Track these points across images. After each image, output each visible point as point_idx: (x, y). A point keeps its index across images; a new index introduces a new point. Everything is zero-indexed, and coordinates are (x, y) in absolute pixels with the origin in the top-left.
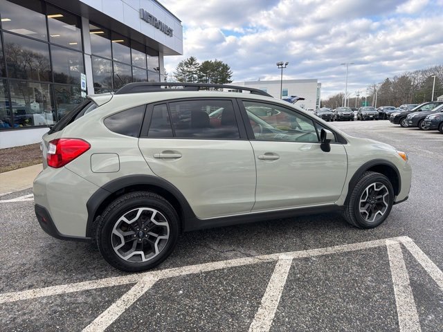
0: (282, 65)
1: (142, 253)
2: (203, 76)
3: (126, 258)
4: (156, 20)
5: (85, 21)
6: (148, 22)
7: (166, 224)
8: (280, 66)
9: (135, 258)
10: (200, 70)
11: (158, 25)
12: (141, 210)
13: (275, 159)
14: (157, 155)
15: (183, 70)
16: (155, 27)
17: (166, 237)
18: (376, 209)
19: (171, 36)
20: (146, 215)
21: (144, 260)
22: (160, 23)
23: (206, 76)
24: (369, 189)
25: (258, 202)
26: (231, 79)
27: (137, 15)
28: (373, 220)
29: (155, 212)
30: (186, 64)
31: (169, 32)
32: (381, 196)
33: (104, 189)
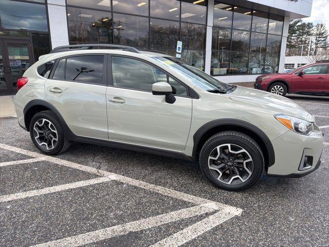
3: (40, 145)
7: (56, 132)
13: (122, 103)
14: (51, 89)
17: (57, 140)
19: (296, 1)
24: (221, 148)
28: (229, 183)
29: (50, 123)
32: (241, 161)
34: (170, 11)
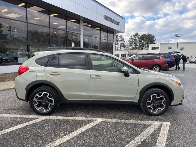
0: (178, 35)
1: (44, 108)
2: (142, 41)
3: (38, 109)
4: (112, 19)
5: (81, 22)
6: (107, 20)
7: (53, 99)
8: (177, 36)
9: (41, 110)
10: (140, 39)
11: (112, 21)
12: (43, 93)
14: (50, 73)
15: (132, 39)
16: (111, 22)
17: (53, 104)
18: (158, 107)
19: (119, 25)
20: (46, 95)
21: (44, 111)
22: (113, 20)
23: (143, 41)
24: (152, 96)
25: (92, 95)
26: (155, 42)
27: (103, 18)
28: (156, 112)
29: (49, 94)
30: (134, 36)
31: (118, 23)
32: (161, 101)
33: (31, 83)
34: (54, 24)
